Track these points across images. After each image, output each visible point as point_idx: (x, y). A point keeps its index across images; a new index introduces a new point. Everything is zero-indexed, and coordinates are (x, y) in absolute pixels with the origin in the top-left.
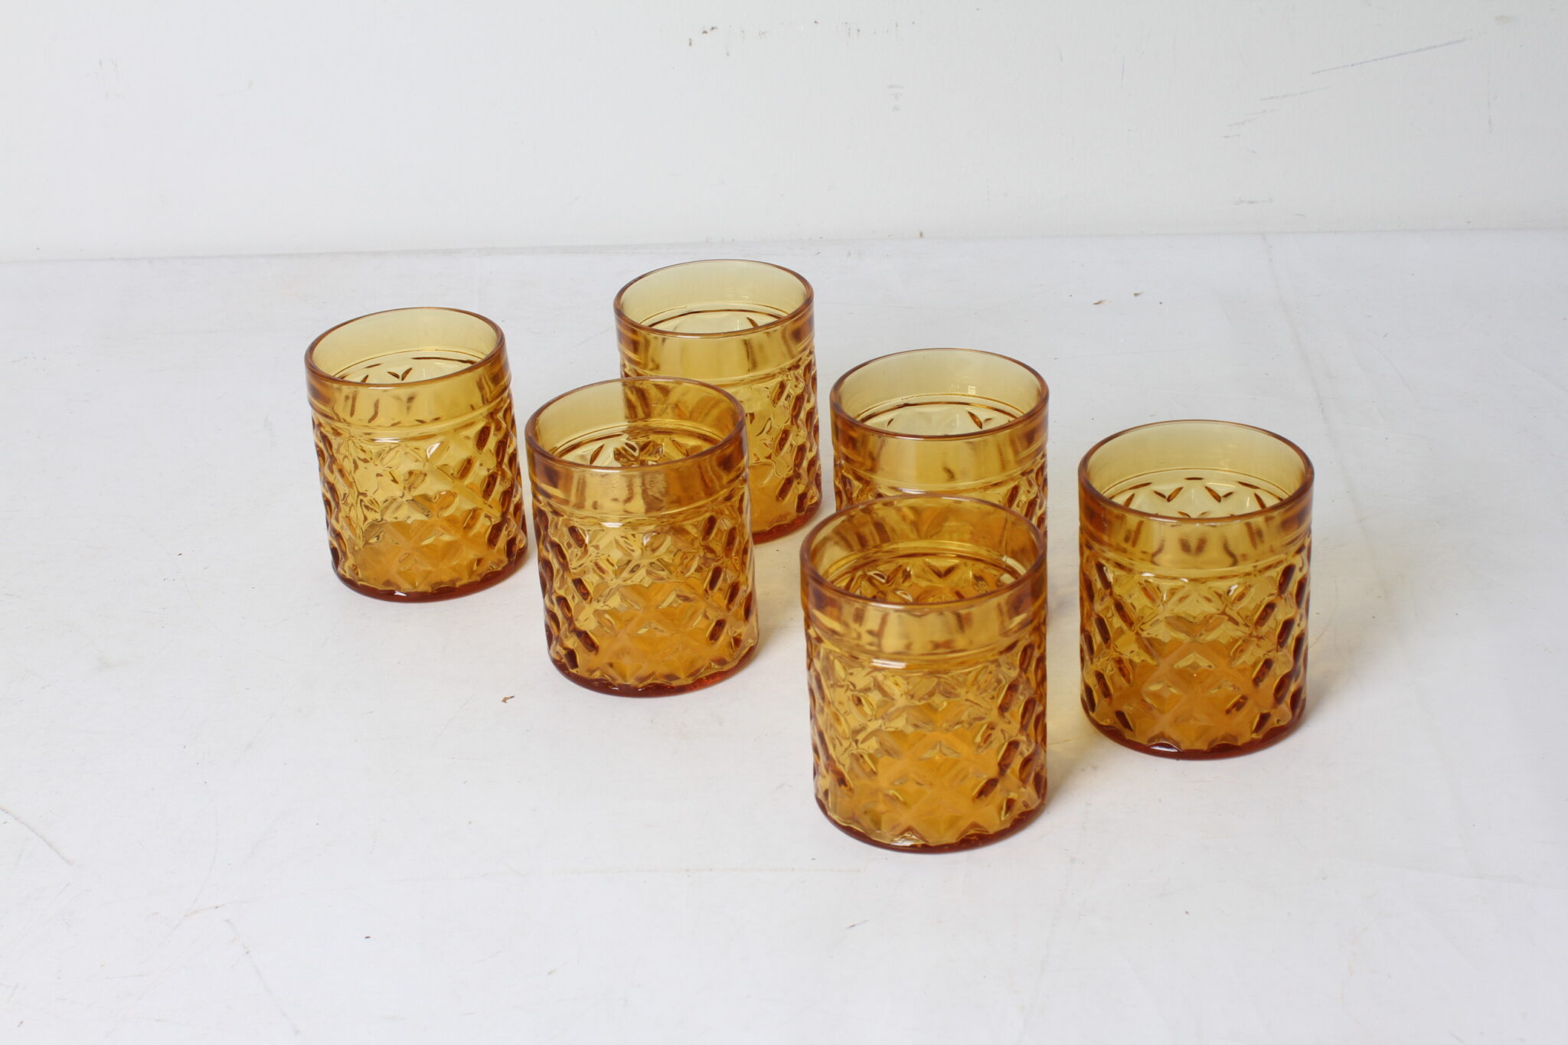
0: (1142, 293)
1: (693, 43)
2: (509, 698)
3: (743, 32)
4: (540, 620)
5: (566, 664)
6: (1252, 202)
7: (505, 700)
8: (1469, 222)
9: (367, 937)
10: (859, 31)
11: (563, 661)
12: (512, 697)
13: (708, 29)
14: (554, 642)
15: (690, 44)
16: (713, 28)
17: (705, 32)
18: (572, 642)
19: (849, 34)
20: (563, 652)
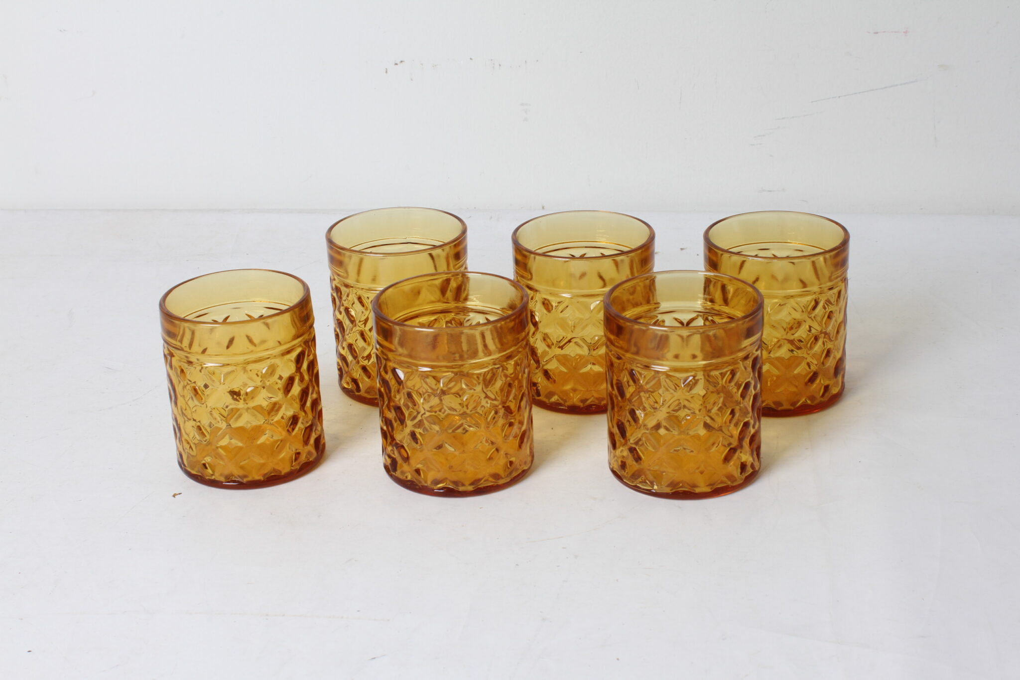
0: (686, 248)
1: (388, 71)
2: (177, 494)
3: (422, 64)
6: (770, 191)
7: (174, 496)
8: (922, 209)
9: (29, 651)
10: (500, 65)
12: (180, 494)
13: (398, 62)
15: (386, 72)
16: (401, 62)
17: (396, 64)
19: (494, 67)
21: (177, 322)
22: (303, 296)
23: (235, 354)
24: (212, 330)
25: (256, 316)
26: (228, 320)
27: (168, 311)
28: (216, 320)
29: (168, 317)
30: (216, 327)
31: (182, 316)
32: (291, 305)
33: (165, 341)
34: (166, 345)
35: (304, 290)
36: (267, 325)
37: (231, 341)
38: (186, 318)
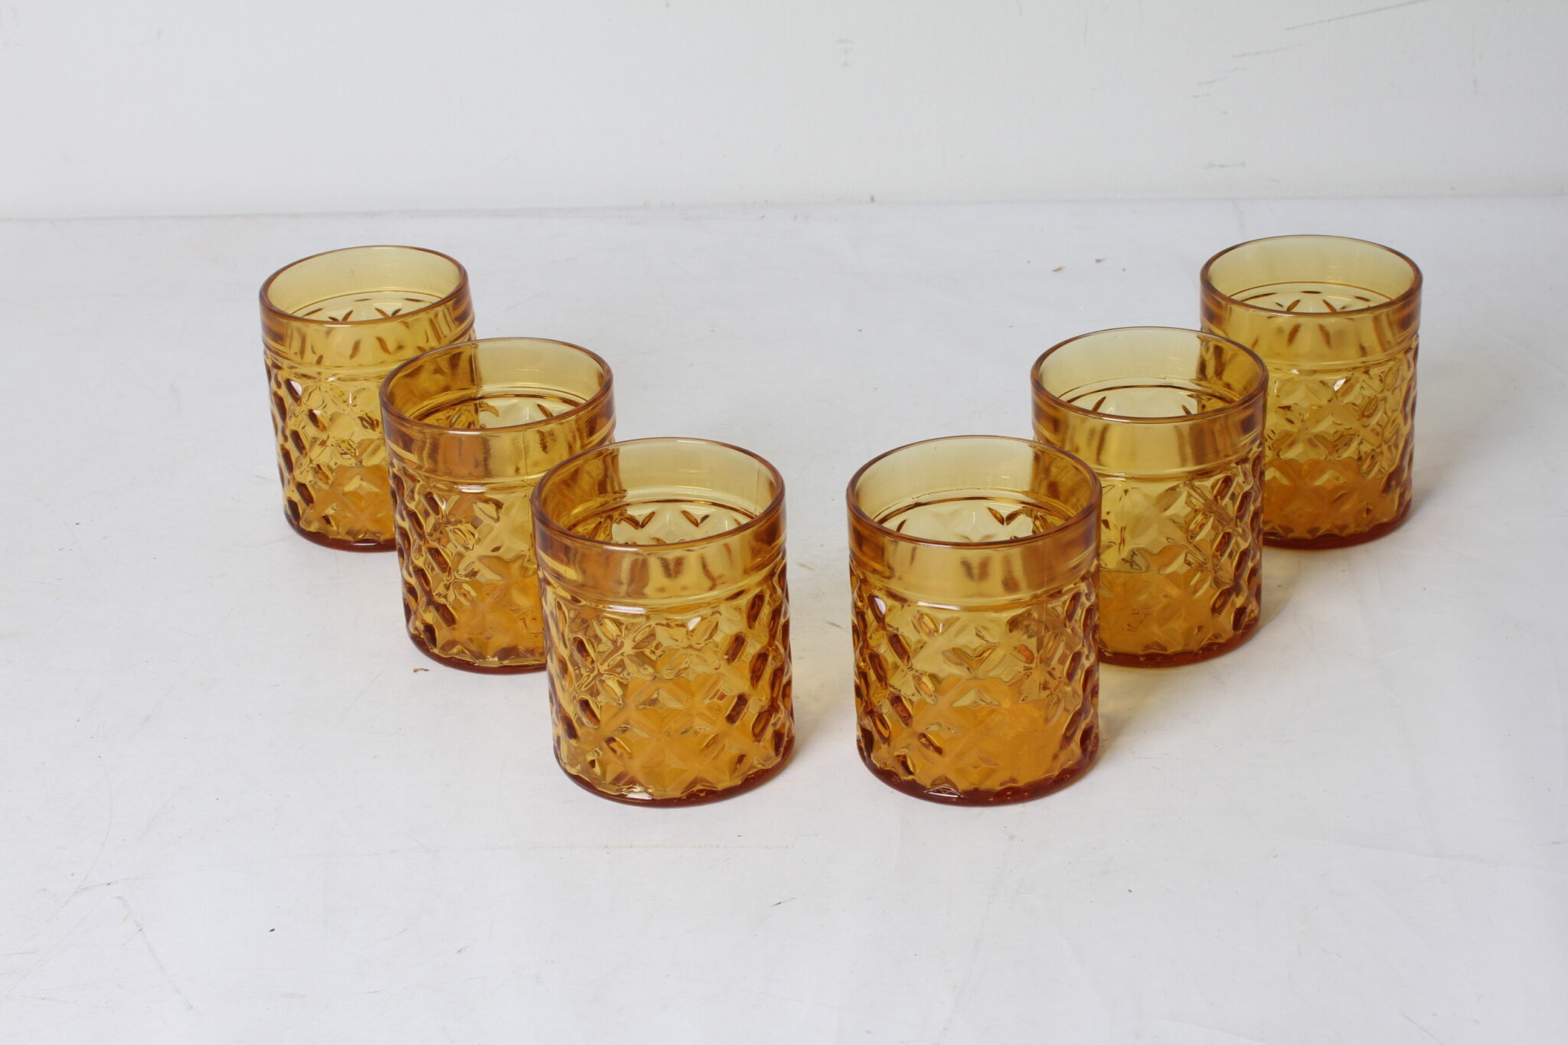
0: (1105, 259)
2: (420, 670)
4: (398, 593)
5: (425, 640)
6: (1222, 166)
7: (415, 671)
11: (422, 636)
12: (426, 670)
14: (413, 617)
18: (431, 617)
20: (421, 627)
21: (284, 321)
22: (459, 285)
23: (360, 365)
24: (329, 332)
25: (389, 312)
26: (350, 319)
27: (271, 305)
28: (336, 317)
29: (271, 312)
30: (333, 328)
31: (290, 312)
32: (443, 296)
33: (267, 347)
34: (268, 352)
35: (461, 275)
36: (407, 325)
37: (356, 347)
38: (295, 315)
